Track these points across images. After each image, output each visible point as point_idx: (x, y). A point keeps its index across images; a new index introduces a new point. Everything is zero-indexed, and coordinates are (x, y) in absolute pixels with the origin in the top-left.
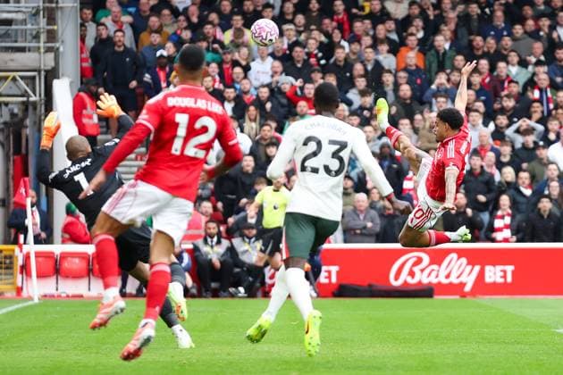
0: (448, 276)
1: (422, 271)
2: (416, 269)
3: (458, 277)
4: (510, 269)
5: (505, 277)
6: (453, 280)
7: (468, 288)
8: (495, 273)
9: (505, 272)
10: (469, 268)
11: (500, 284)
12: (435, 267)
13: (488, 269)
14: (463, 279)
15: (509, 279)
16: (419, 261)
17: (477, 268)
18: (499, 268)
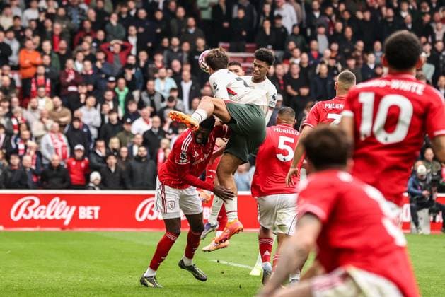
0: (52, 214)
1: (34, 209)
2: (30, 209)
3: (60, 214)
4: (97, 209)
5: (93, 215)
6: (57, 216)
7: (67, 223)
8: (86, 212)
9: (93, 211)
10: (68, 208)
11: (90, 220)
12: (43, 207)
13: (82, 209)
14: (64, 216)
15: (96, 216)
16: (32, 203)
17: (74, 209)
18: (89, 208)
